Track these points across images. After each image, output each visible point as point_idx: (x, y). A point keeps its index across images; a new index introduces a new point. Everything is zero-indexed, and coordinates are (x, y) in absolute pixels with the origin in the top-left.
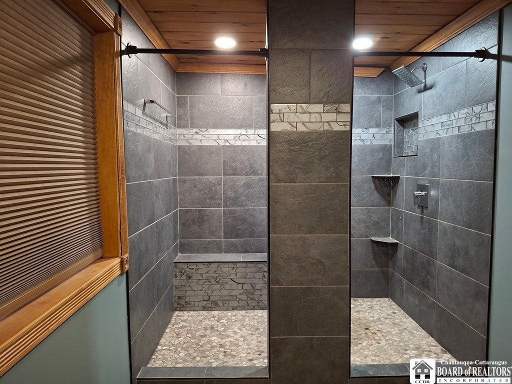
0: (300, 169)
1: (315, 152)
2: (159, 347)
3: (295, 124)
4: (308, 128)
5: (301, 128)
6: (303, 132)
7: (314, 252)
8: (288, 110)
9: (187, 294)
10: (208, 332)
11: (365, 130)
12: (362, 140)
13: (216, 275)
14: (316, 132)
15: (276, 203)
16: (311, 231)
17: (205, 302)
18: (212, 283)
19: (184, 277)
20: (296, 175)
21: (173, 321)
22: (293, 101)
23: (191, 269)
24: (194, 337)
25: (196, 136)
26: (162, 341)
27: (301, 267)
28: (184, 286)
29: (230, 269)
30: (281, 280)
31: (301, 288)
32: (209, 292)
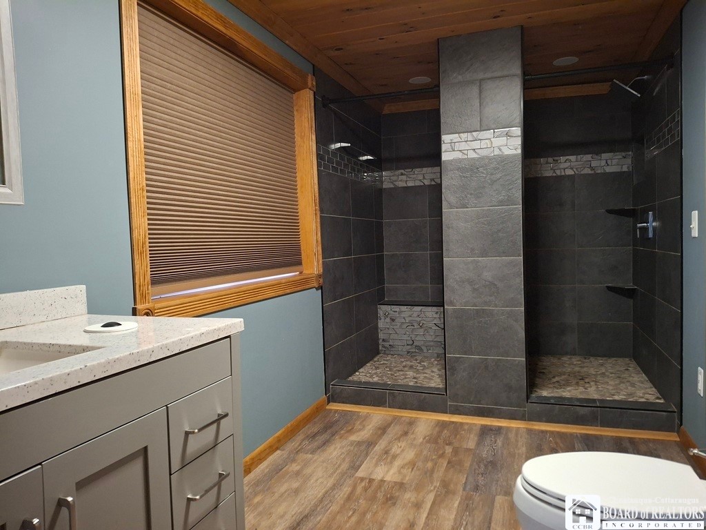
0: (471, 194)
1: (486, 177)
2: (357, 373)
3: (465, 152)
4: (478, 154)
5: (472, 155)
6: (473, 159)
7: (487, 275)
8: (459, 140)
9: (391, 337)
10: (406, 369)
11: (595, 156)
12: (592, 168)
13: (419, 319)
14: (487, 157)
15: (449, 228)
16: (484, 254)
17: (409, 347)
18: (415, 327)
19: (388, 320)
20: (468, 200)
21: (375, 359)
22: (464, 130)
23: (394, 312)
24: (390, 370)
25: (401, 177)
26: (361, 370)
27: (474, 289)
28: (388, 329)
29: (434, 313)
30: (455, 301)
31: (475, 309)
32: (413, 336)
